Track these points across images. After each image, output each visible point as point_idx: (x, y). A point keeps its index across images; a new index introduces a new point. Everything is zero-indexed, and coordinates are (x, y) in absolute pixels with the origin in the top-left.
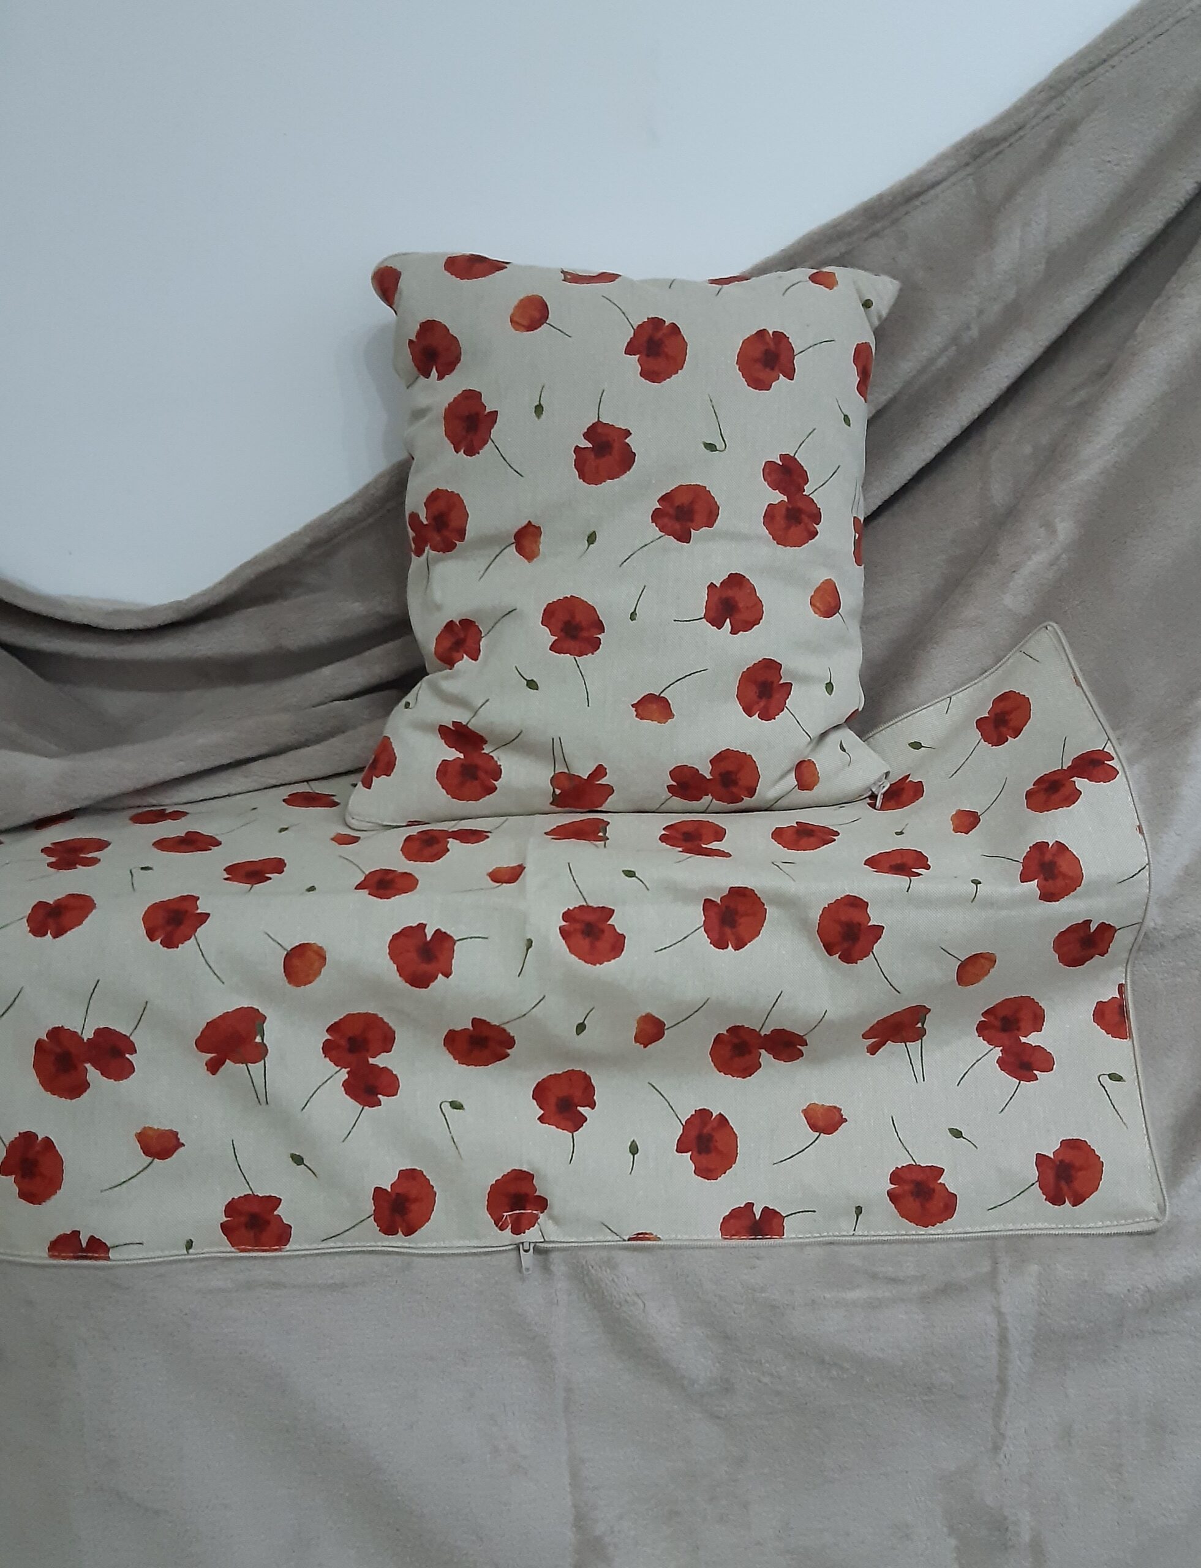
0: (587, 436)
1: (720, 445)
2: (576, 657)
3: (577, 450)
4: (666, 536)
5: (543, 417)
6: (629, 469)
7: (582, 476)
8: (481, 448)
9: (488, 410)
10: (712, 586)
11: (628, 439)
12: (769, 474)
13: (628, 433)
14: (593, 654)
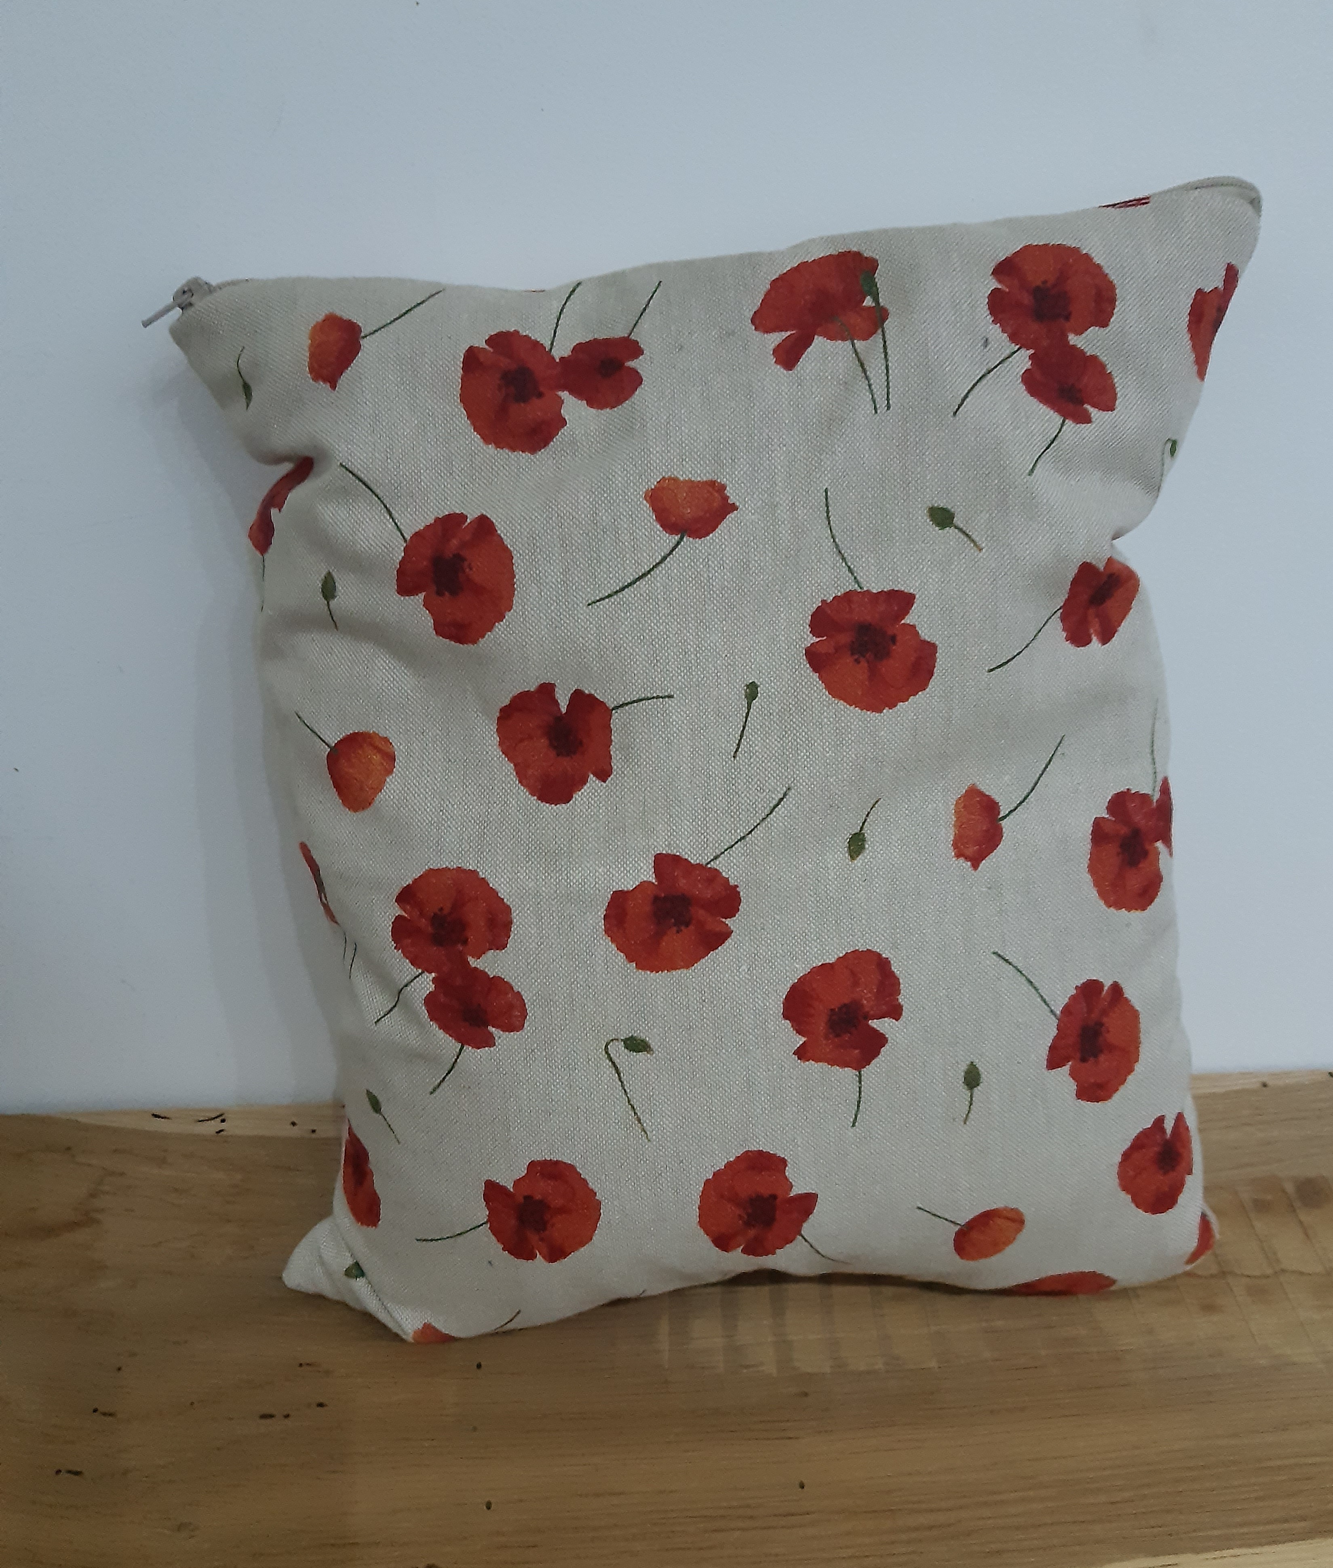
0: (878, 1041)
1: (619, 1051)
2: (859, 590)
3: (895, 1012)
4: (704, 862)
5: (964, 1067)
6: (794, 988)
7: (882, 965)
8: (1073, 998)
9: (1066, 1069)
10: (604, 774)
11: (801, 1043)
12: (511, 1007)
13: (802, 1053)
14: (823, 601)
